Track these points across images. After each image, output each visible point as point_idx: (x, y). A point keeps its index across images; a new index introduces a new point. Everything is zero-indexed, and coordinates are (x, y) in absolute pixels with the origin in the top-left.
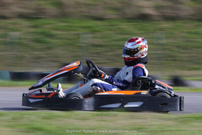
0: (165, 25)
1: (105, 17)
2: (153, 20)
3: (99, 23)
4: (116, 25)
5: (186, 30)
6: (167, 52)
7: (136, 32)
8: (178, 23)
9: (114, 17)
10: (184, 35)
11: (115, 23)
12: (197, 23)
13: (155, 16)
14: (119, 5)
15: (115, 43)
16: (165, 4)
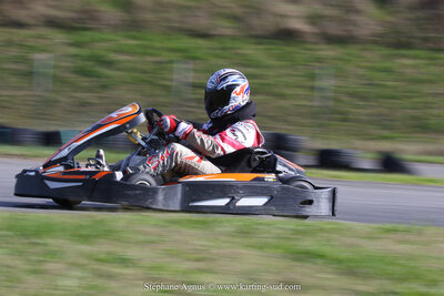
0: (328, 51)
1: (212, 32)
2: (304, 42)
4: (232, 49)
5: (364, 64)
6: (331, 103)
7: (272, 62)
8: (352, 50)
9: (228, 32)
10: (361, 72)
11: (229, 44)
12: (386, 51)
13: (308, 33)
14: (238, 11)
16: (328, 11)
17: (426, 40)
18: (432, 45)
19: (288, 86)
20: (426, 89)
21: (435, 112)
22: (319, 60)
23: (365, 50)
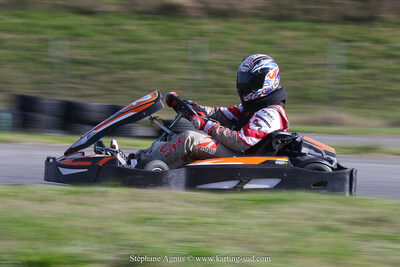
0: (210, 26)
1: (95, 9)
2: (186, 17)
3: (85, 19)
4: (116, 25)
5: (246, 37)
6: (213, 77)
7: (155, 37)
8: (235, 23)
11: (114, 20)
12: (268, 24)
13: (190, 8)
15: (115, 58)
17: (306, 11)
18: (312, 17)
19: (171, 60)
20: (307, 60)
21: (316, 82)
22: (202, 34)
23: (247, 23)
